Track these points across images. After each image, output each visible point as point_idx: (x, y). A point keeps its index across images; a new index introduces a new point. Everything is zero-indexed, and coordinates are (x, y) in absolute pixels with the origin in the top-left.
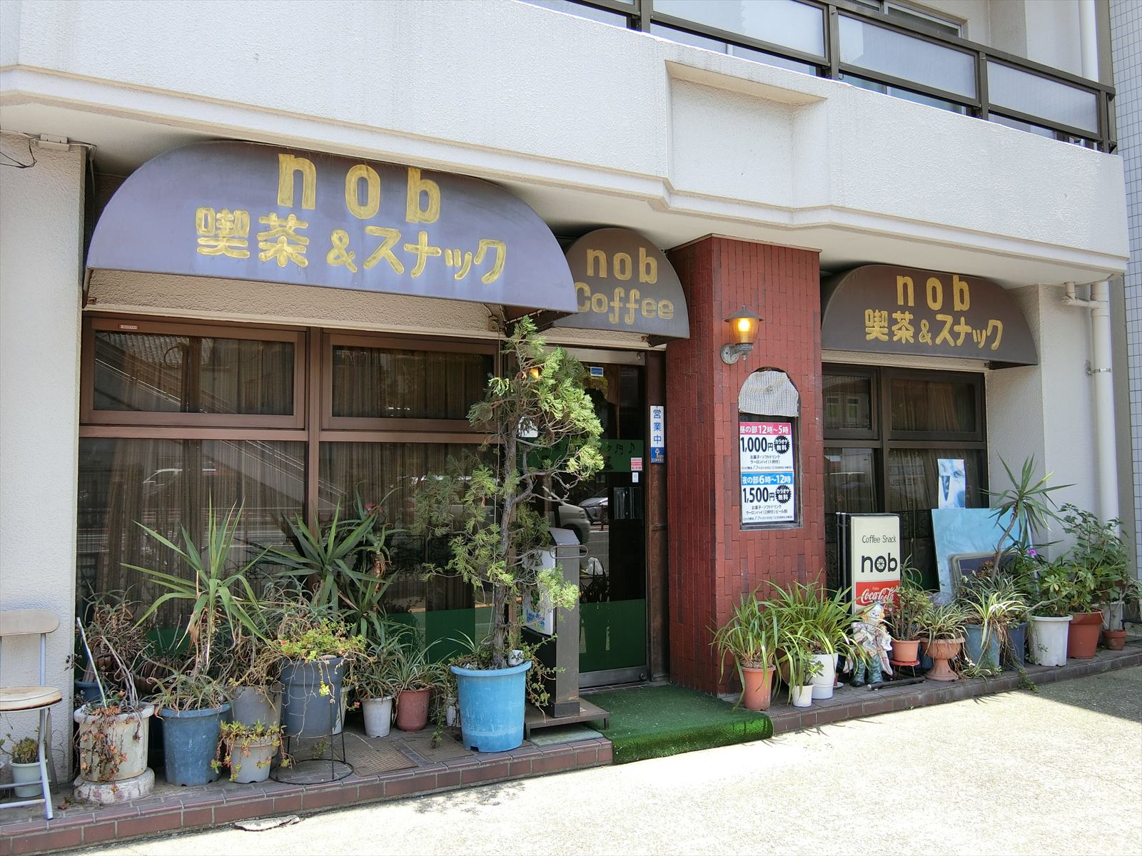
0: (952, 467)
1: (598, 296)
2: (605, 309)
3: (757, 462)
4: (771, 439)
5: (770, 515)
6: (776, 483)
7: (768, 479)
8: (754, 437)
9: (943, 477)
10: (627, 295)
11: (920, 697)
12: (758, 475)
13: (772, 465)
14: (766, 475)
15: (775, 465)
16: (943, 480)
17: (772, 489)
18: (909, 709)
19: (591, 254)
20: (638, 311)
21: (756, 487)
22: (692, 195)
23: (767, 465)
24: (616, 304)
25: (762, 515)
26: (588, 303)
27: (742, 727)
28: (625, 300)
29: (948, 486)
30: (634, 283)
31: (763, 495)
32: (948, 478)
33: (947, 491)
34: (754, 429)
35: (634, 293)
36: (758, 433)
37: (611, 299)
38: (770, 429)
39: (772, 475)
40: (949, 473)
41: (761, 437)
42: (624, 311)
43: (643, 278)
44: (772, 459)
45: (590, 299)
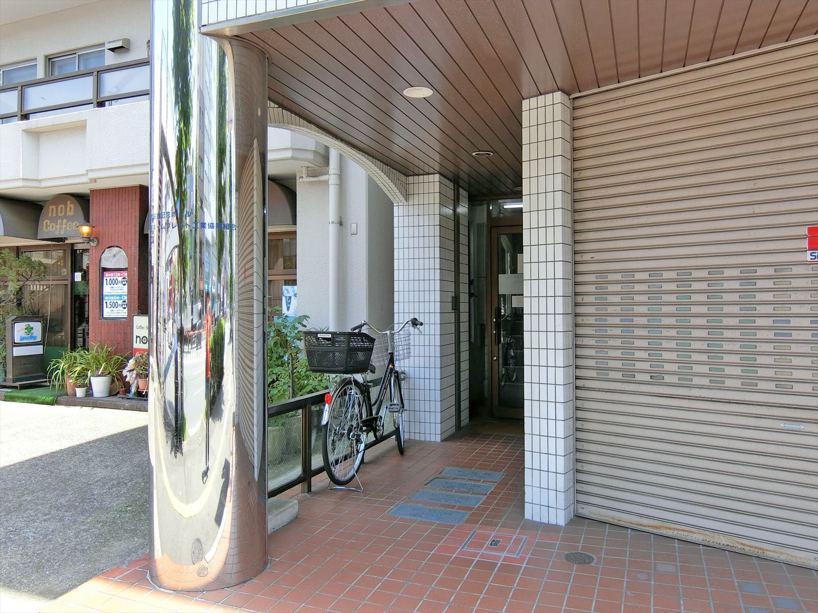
0: (294, 290)
1: (52, 224)
2: (54, 229)
3: (113, 290)
4: (120, 279)
5: (118, 314)
6: (121, 299)
7: (118, 298)
8: (112, 278)
9: (286, 297)
10: (62, 222)
11: (127, 405)
12: (113, 296)
13: (120, 291)
14: (117, 296)
15: (122, 291)
16: (286, 299)
17: (120, 302)
18: (120, 409)
19: (51, 207)
20: (66, 228)
21: (112, 301)
22: (49, 179)
23: (118, 291)
24: (58, 227)
25: (115, 314)
26: (49, 228)
27: (44, 397)
28: (61, 224)
29: (290, 302)
30: (65, 216)
31: (115, 305)
32: (290, 298)
33: (289, 305)
34: (112, 275)
35: (65, 221)
36: (114, 276)
37: (57, 225)
38: (119, 274)
39: (120, 296)
40: (291, 294)
41: (115, 278)
42: (61, 228)
43: (69, 213)
44: (120, 288)
45: (49, 226)
